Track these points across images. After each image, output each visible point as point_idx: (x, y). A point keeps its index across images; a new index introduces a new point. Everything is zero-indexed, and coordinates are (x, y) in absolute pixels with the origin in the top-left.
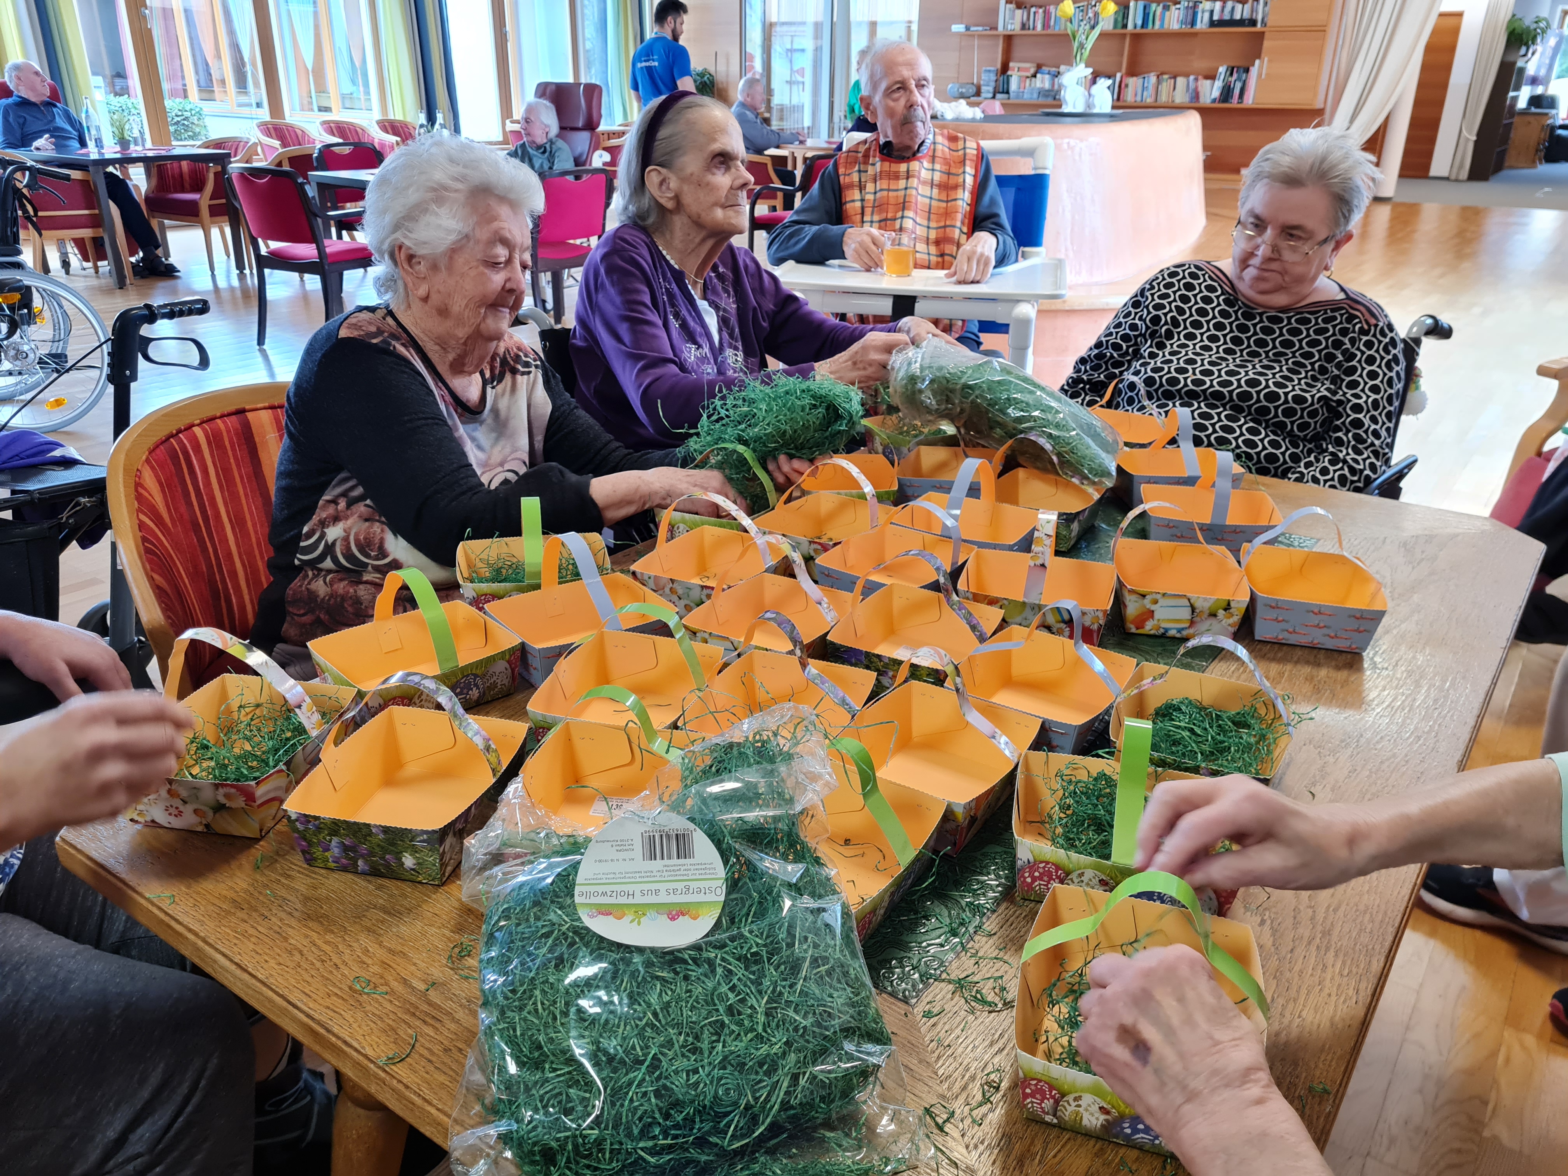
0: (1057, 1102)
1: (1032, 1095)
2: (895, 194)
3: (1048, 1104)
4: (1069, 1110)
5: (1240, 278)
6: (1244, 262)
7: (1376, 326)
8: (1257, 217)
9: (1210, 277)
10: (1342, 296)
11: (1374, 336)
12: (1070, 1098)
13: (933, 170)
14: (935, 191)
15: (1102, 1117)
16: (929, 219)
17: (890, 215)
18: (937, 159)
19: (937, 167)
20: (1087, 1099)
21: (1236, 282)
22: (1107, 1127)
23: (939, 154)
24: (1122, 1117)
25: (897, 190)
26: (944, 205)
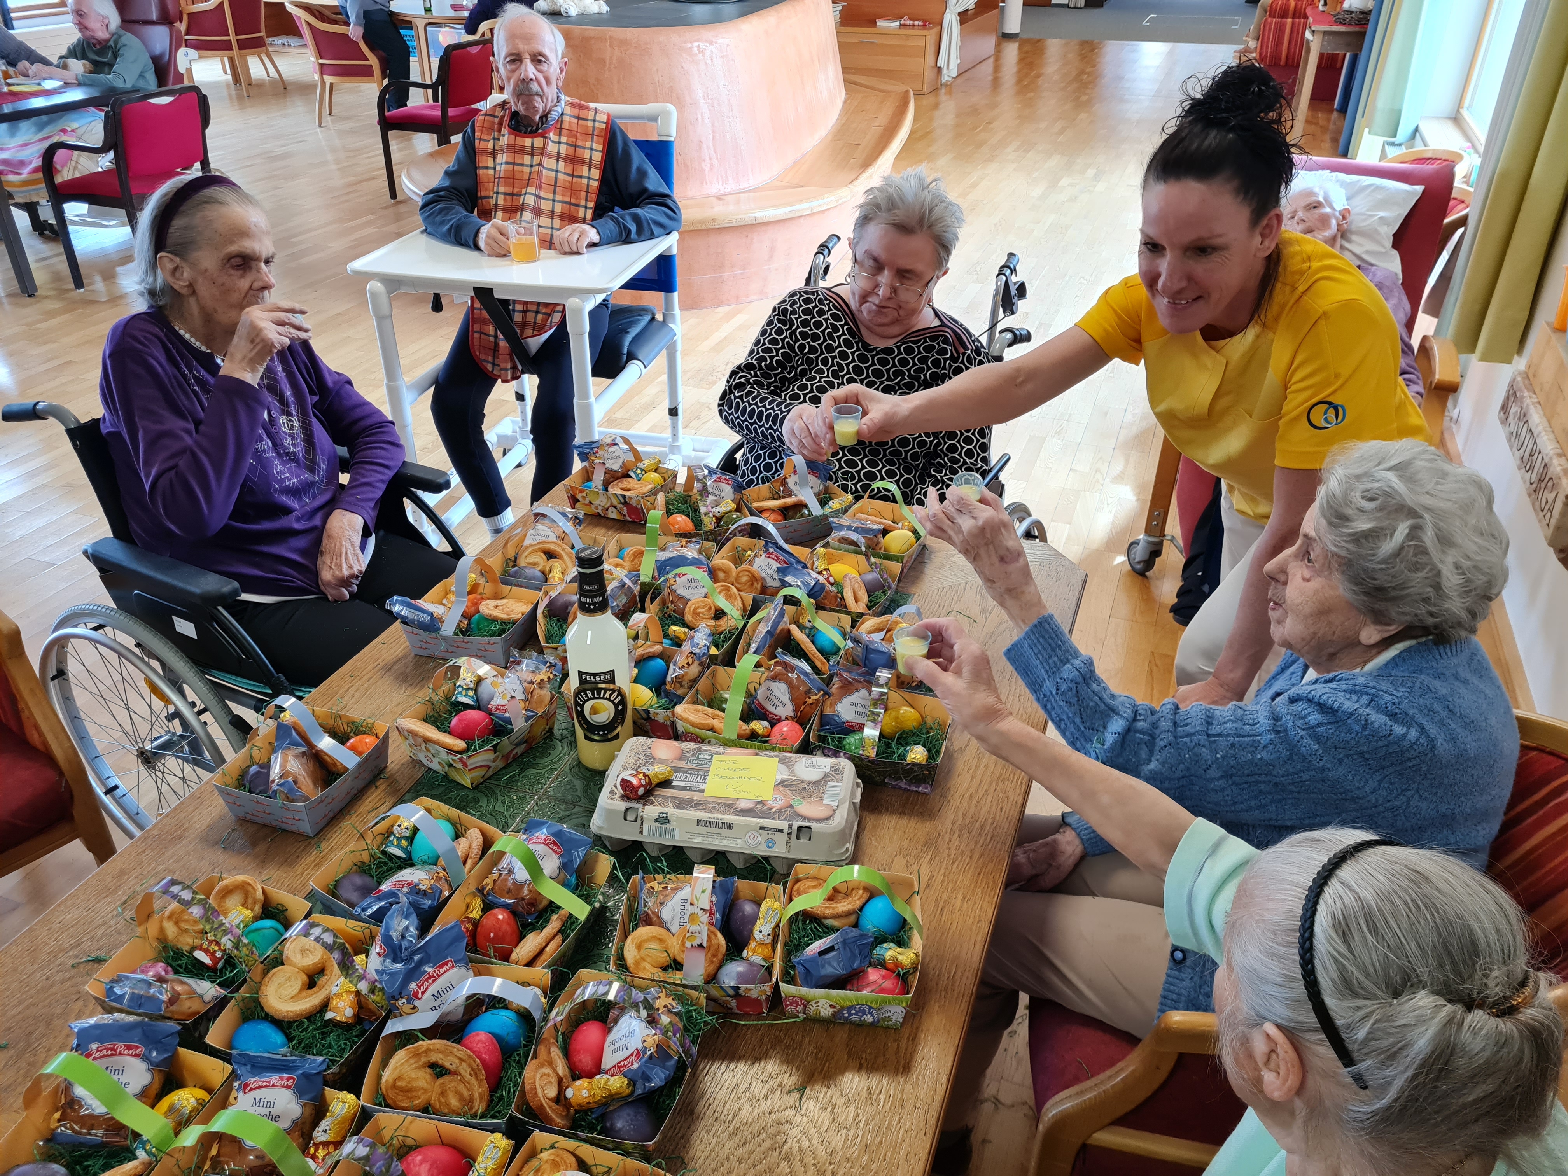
0: (805, 1006)
1: (791, 1005)
2: (520, 168)
3: (800, 1008)
4: (812, 1009)
5: (860, 311)
6: (864, 298)
7: (964, 354)
8: (875, 260)
9: (834, 305)
10: (937, 322)
11: (962, 362)
12: (813, 1003)
13: (560, 143)
14: (562, 164)
15: (831, 1010)
16: (554, 193)
17: (516, 190)
18: (564, 132)
19: (564, 139)
20: (822, 1002)
21: (856, 313)
22: (834, 1015)
23: (566, 125)
24: (842, 1008)
25: (522, 165)
26: (570, 178)
